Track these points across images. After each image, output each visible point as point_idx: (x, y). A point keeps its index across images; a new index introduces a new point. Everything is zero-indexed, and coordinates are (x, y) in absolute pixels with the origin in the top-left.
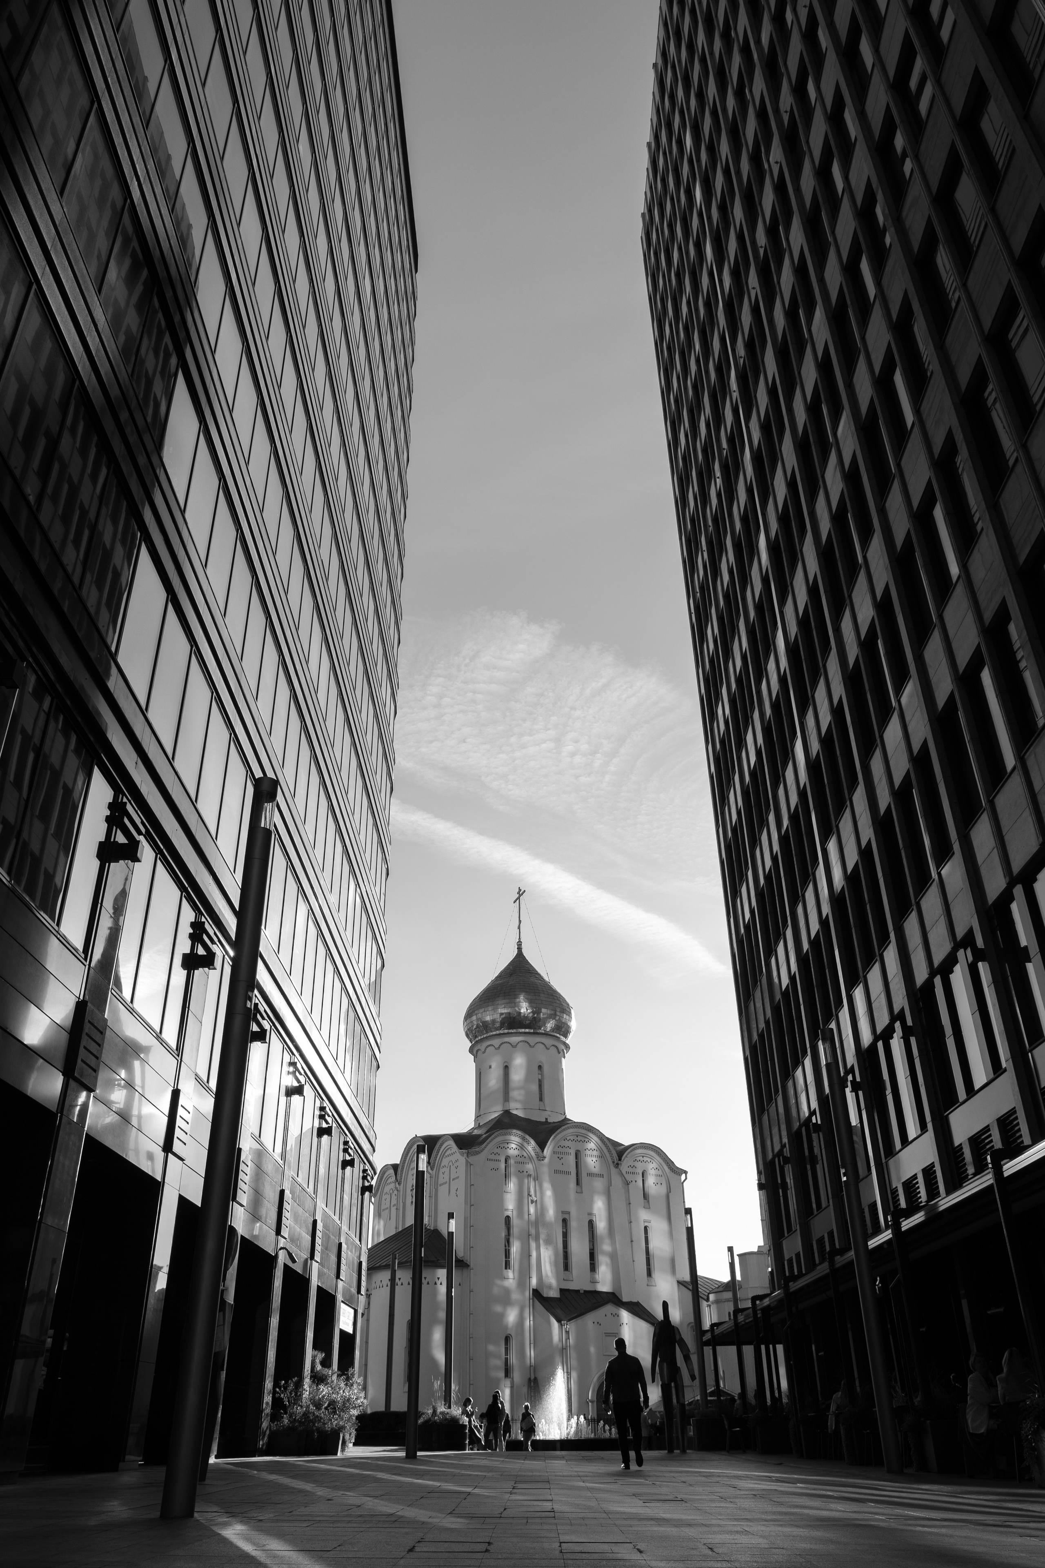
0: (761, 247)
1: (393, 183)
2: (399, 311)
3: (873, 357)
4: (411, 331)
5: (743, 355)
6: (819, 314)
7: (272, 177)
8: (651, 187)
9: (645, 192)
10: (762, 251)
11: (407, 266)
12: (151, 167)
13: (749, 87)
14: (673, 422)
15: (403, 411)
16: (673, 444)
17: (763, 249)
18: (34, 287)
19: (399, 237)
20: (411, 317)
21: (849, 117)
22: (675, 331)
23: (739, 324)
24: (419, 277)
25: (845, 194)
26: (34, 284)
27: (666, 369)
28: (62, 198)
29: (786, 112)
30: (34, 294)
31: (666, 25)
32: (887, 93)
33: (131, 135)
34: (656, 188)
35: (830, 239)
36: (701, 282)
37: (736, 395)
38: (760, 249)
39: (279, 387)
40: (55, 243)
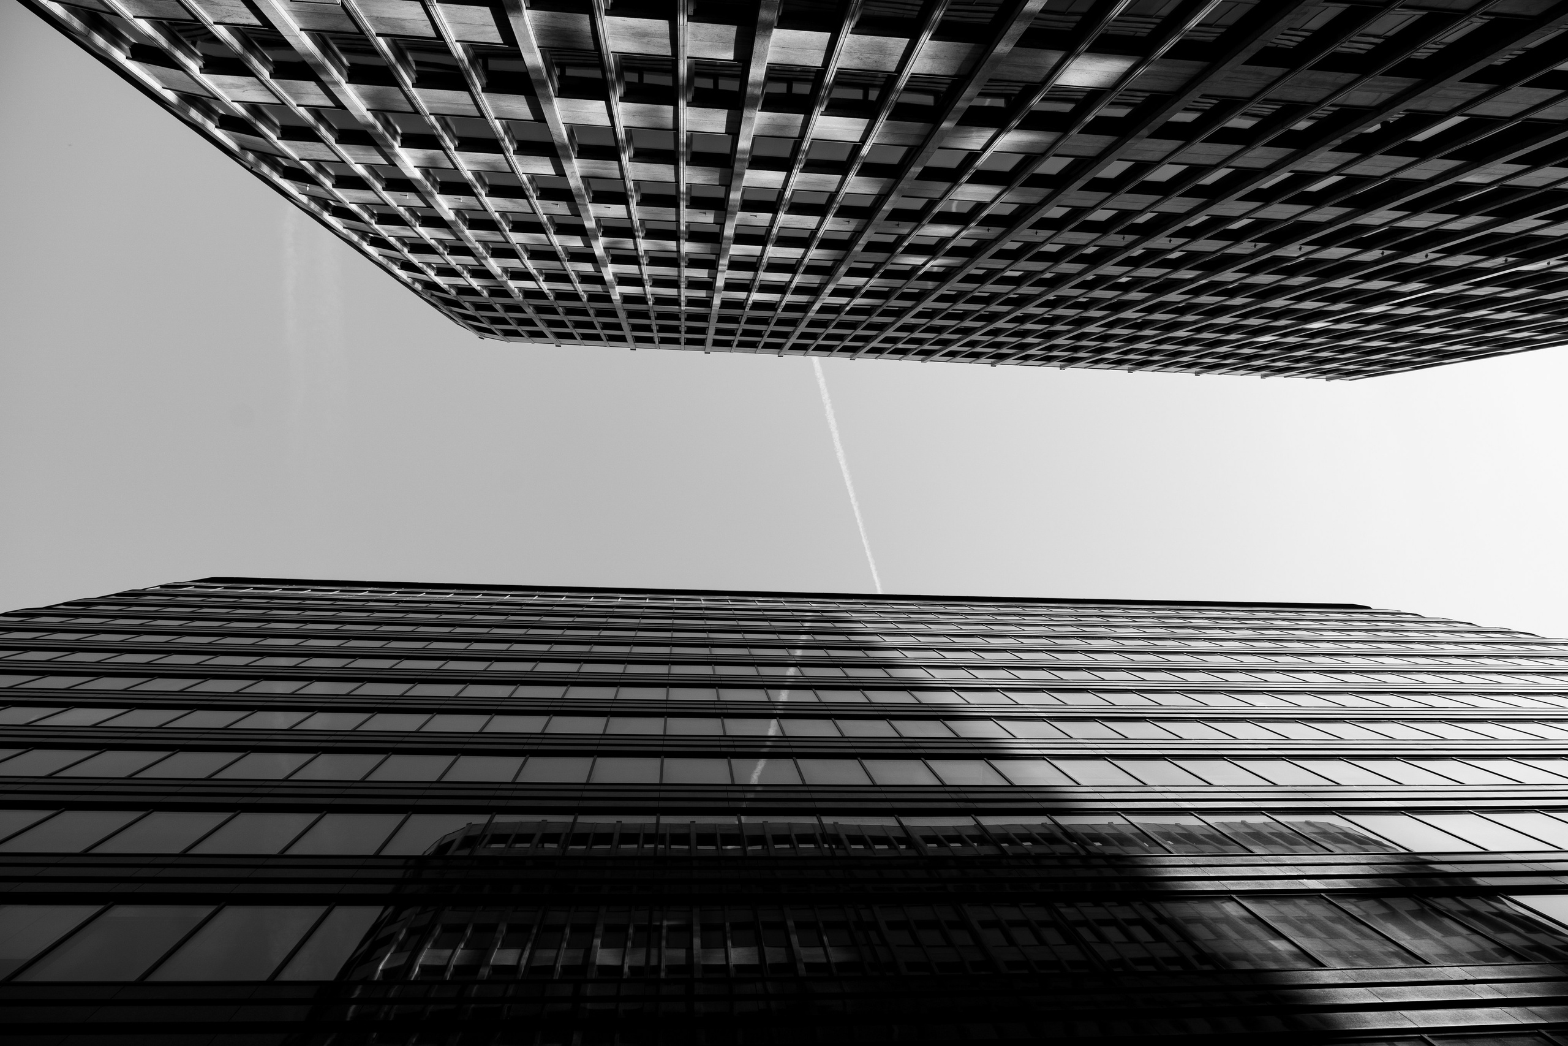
0: (1383, 253)
1: (1284, 620)
2: (1415, 631)
3: (1537, 101)
4: (1437, 622)
5: (1504, 259)
6: (1471, 178)
7: (1289, 739)
8: (1303, 373)
9: (1307, 378)
10: (1387, 252)
11: (1365, 617)
12: (1288, 860)
13: (1228, 285)
14: (1503, 346)
15: (1536, 644)
16: (1529, 344)
17: (1385, 251)
18: (1425, 1036)
19: (1336, 621)
20: (1419, 619)
21: (1267, 183)
22: (1400, 351)
23: (1465, 267)
24: (1375, 606)
25: (1342, 172)
26: (1423, 1035)
27: (1442, 357)
28: (1326, 966)
29: (1255, 246)
30: (1433, 1040)
31: (1166, 366)
32: (1255, 148)
33: (1260, 871)
34: (1304, 368)
35: (1388, 179)
36: (1409, 315)
37: (1553, 262)
38: (1385, 254)
39: (1522, 784)
40: (1374, 993)
